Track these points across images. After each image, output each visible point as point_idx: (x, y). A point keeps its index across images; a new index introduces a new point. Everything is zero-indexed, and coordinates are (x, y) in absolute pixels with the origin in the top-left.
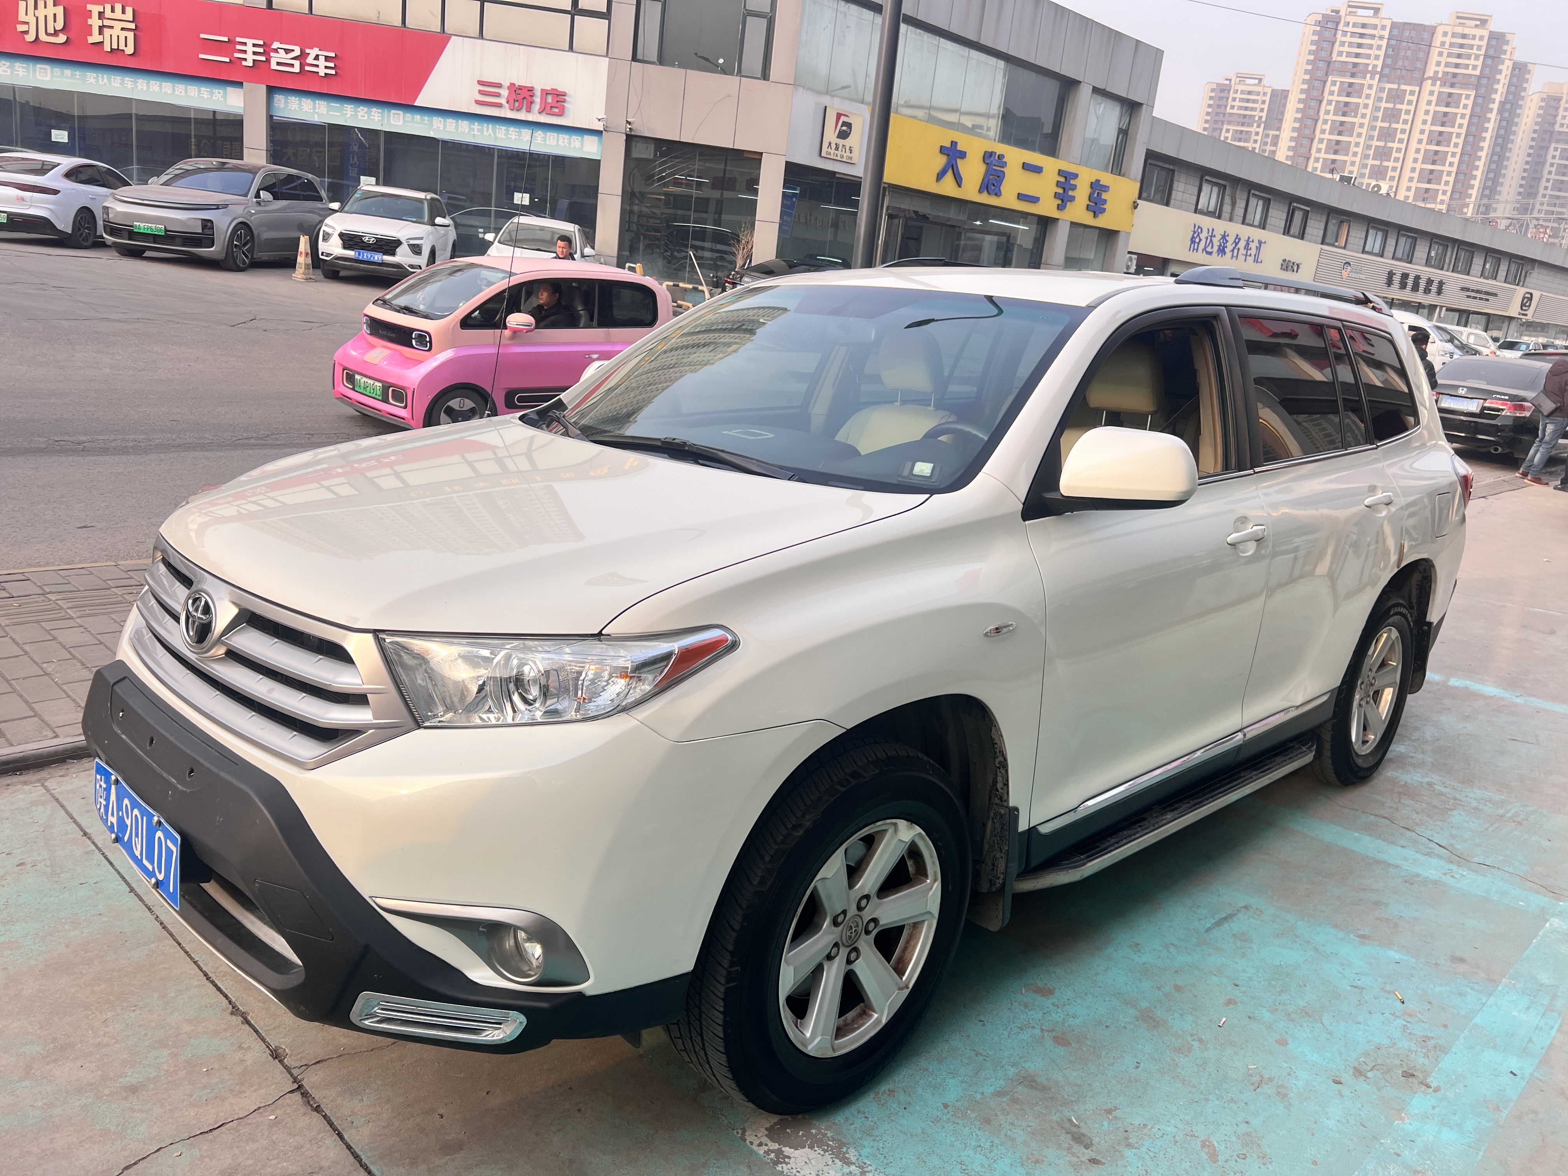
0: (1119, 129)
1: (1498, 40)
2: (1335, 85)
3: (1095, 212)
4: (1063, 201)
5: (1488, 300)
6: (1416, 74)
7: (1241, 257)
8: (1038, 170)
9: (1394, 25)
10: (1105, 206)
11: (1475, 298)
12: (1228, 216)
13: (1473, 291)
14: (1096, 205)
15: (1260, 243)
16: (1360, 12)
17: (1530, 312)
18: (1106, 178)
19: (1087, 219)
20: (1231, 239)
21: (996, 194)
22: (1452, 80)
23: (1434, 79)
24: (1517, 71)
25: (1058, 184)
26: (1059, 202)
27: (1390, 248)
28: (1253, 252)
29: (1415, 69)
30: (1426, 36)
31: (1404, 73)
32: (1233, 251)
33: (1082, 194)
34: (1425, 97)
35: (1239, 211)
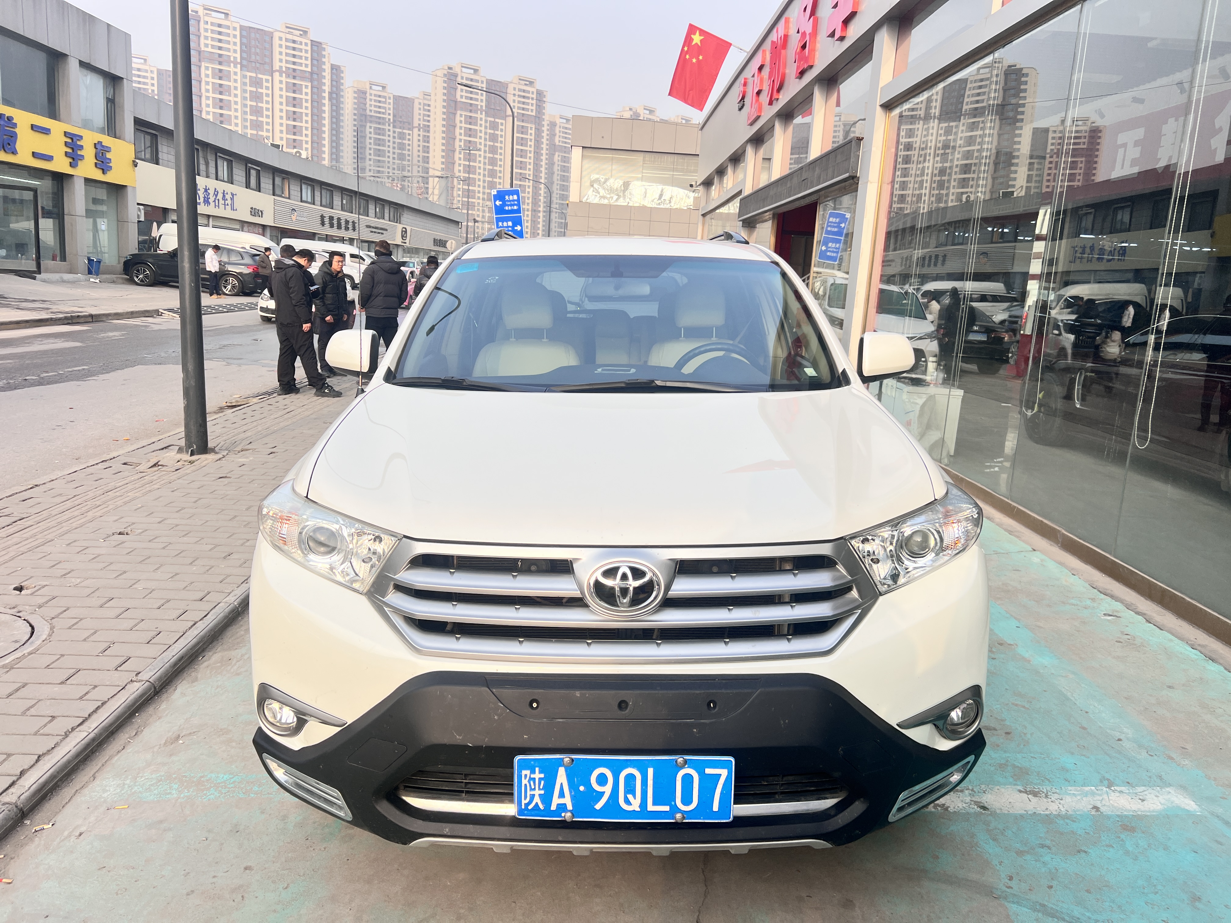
0: (107, 98)
1: (317, 46)
2: (208, 70)
3: (103, 169)
4: (73, 159)
5: (382, 234)
6: (267, 67)
7: (222, 206)
8: (46, 131)
9: (242, 28)
10: (110, 165)
11: (375, 232)
12: (204, 173)
13: (373, 227)
14: (103, 164)
15: (233, 195)
16: (214, 14)
17: (407, 241)
18: (107, 141)
19: (97, 175)
20: (211, 192)
21: (13, 153)
22: (293, 74)
23: (281, 72)
24: (334, 71)
25: (66, 144)
26: (71, 160)
27: (318, 199)
28: (229, 202)
29: (265, 63)
30: (267, 38)
31: (258, 65)
32: (215, 201)
33: (88, 153)
34: (277, 85)
35: (212, 170)
